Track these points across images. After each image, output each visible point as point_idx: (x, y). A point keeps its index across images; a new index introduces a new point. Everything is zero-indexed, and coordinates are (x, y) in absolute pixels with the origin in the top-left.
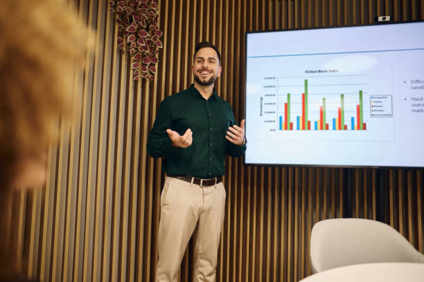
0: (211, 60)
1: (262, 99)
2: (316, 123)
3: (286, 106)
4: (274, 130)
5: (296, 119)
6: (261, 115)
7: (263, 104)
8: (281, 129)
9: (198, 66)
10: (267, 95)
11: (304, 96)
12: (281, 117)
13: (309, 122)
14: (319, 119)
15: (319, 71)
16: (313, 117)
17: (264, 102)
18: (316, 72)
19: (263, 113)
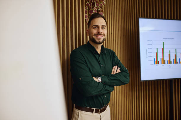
0: (103, 27)
1: (147, 50)
2: (167, 61)
3: (157, 53)
4: (152, 65)
5: (160, 60)
6: (147, 58)
7: (147, 53)
8: (155, 64)
9: (95, 31)
10: (149, 49)
11: (163, 49)
12: (155, 59)
13: (165, 61)
14: (168, 59)
15: (168, 39)
16: (166, 59)
17: (148, 52)
18: (167, 39)
19: (148, 57)
